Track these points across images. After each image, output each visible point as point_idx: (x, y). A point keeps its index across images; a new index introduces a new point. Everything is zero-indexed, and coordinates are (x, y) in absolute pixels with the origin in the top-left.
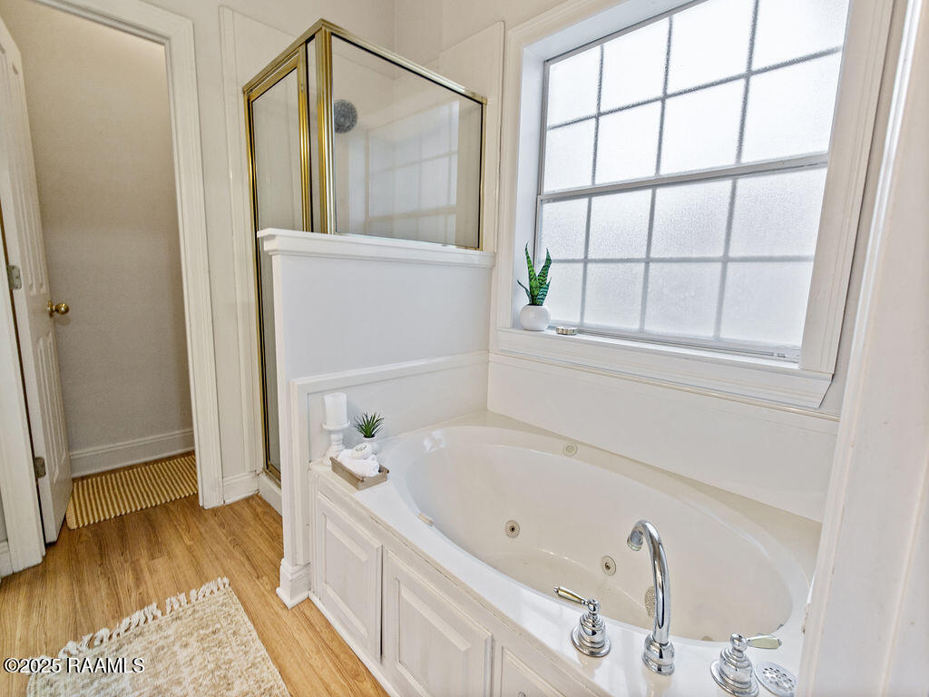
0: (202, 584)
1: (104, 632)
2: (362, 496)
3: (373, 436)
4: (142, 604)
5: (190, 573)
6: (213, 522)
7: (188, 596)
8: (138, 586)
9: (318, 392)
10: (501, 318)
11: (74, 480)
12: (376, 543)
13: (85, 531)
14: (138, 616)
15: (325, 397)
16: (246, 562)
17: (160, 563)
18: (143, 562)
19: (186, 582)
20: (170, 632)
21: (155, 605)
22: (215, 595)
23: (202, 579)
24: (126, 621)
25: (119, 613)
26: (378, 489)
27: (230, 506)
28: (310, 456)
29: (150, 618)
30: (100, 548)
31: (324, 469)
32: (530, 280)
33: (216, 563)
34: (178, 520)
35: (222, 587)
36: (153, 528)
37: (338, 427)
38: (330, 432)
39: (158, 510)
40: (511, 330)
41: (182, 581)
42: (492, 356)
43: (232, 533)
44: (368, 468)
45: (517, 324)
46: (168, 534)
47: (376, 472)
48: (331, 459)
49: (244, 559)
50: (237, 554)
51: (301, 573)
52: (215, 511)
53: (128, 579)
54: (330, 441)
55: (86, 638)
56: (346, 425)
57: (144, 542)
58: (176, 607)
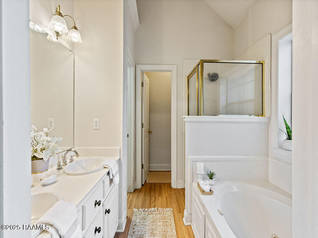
0: (167, 208)
1: (146, 209)
2: (203, 197)
3: (212, 179)
4: (154, 207)
5: (165, 203)
6: (173, 192)
7: (163, 209)
8: (155, 202)
9: (195, 161)
10: (273, 143)
11: (149, 171)
12: (204, 214)
13: (149, 184)
14: (153, 209)
15: (197, 163)
16: (178, 207)
17: (160, 198)
18: (157, 196)
19: (164, 206)
20: (158, 216)
21: (156, 208)
22: (168, 212)
23: (167, 207)
24: (151, 209)
25: (150, 207)
26: (208, 196)
27: (178, 189)
28: (193, 180)
29: (155, 211)
30: (150, 189)
31: (195, 185)
32: (287, 129)
33: (171, 204)
34: (166, 189)
35: (171, 211)
36: (161, 188)
37: (201, 173)
38: (199, 174)
39: (163, 184)
40: (278, 149)
41: (163, 205)
42: (270, 159)
43: (177, 197)
44: (207, 188)
45: (281, 147)
46: (163, 191)
47: (208, 191)
48: (197, 182)
49: (178, 206)
50: (176, 204)
51: (189, 216)
52: (174, 189)
53: (153, 199)
54: (198, 177)
55: (144, 209)
56: (204, 173)
57: (158, 192)
58: (160, 211)
